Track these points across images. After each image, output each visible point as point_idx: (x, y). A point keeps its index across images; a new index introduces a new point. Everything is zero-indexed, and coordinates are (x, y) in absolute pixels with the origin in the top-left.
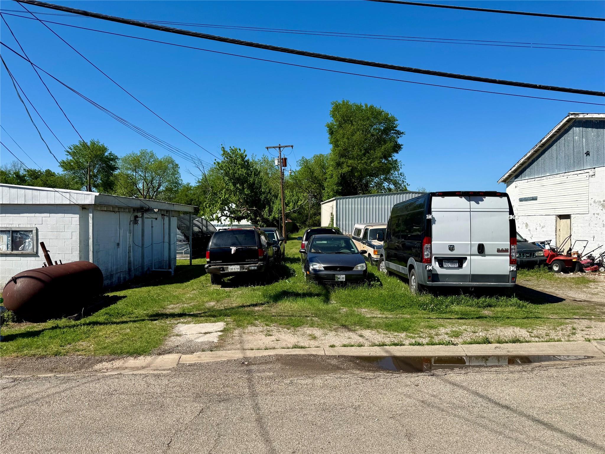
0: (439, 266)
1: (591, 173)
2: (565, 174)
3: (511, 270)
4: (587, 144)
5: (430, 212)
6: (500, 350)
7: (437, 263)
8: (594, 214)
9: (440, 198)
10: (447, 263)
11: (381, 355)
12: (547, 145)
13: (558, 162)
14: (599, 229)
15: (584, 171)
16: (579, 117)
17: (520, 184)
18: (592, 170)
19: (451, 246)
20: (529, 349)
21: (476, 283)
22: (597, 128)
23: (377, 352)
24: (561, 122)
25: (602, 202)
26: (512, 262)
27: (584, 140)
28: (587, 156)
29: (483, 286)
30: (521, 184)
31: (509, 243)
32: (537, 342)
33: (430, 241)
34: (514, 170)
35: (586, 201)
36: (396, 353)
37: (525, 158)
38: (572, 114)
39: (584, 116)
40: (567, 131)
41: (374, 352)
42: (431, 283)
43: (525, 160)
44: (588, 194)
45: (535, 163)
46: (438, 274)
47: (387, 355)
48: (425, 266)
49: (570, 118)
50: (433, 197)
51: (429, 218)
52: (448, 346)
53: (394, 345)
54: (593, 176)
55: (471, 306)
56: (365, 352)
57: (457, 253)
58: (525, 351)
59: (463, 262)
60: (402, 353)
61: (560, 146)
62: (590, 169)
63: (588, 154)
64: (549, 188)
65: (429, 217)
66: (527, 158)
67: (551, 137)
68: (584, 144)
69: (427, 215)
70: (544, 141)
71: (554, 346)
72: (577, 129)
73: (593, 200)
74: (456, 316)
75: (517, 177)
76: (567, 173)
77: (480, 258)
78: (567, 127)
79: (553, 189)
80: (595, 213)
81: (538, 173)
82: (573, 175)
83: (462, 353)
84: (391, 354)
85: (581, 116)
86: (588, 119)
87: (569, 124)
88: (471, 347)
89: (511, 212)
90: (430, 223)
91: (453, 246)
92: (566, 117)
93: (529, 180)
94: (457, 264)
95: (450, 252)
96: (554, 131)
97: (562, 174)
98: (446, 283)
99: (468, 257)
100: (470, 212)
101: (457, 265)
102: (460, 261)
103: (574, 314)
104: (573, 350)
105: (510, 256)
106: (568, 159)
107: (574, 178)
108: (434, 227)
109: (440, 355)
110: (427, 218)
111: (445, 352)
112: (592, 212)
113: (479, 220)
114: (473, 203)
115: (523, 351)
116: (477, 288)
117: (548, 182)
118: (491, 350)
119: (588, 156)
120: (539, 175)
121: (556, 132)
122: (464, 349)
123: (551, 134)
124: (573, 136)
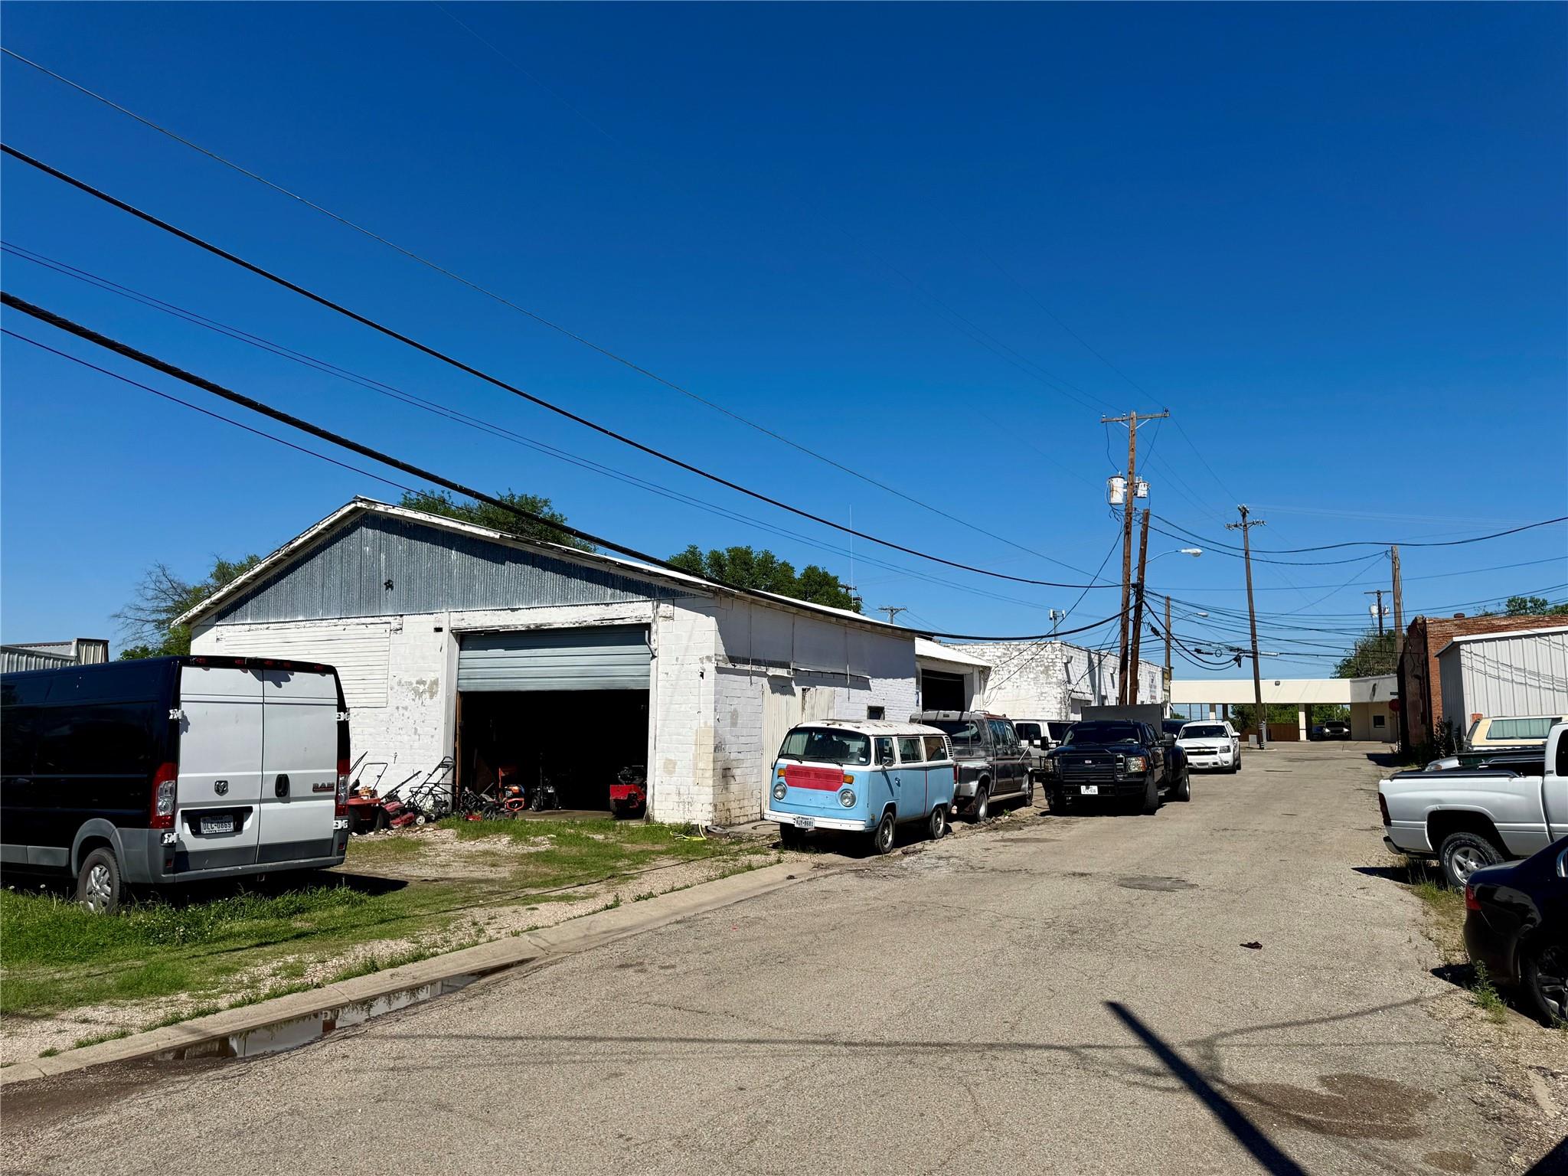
0: (192, 831)
1: (395, 624)
2: (341, 621)
3: (339, 827)
4: (389, 566)
5: (177, 704)
6: (400, 978)
7: (186, 825)
8: (398, 708)
9: (200, 670)
10: (209, 825)
11: (184, 1042)
12: (301, 554)
13: (326, 593)
14: (406, 738)
15: (381, 618)
16: (376, 509)
17: (228, 634)
18: (396, 619)
19: (221, 782)
20: (444, 967)
21: (270, 864)
22: (410, 538)
23: (174, 1037)
24: (338, 511)
25: (415, 685)
26: (340, 812)
27: (383, 556)
28: (387, 589)
29: (284, 869)
30: (231, 634)
31: (336, 771)
32: (447, 952)
33: (173, 775)
34: (218, 599)
35: (382, 681)
36: (213, 1029)
37: (248, 575)
38: (362, 500)
39: (387, 509)
40: (347, 532)
41: (163, 1039)
42: (172, 875)
43: (249, 578)
44: (386, 667)
45: (271, 590)
46: (186, 853)
47: (199, 1038)
48: (160, 835)
49: (356, 507)
50: (183, 668)
51: (175, 717)
52: (309, 992)
53: (200, 1015)
54: (398, 632)
55: (262, 917)
56: (142, 1045)
57: (233, 798)
58: (440, 971)
59: (245, 816)
60: (226, 1026)
61: (330, 561)
62: (394, 616)
63: (389, 585)
64: (301, 648)
65: (174, 714)
66: (254, 576)
67: (313, 539)
68: (383, 565)
69: (171, 711)
70: (296, 544)
71: (475, 952)
72: (370, 531)
73: (397, 679)
74: (249, 943)
75: (222, 616)
76: (344, 620)
77: (279, 806)
78: (347, 523)
79: (312, 652)
80: (400, 706)
81: (278, 613)
82: (358, 624)
83: (339, 998)
84: (205, 1034)
85: (381, 508)
86: (393, 517)
87: (353, 519)
88: (350, 984)
89: (342, 707)
90: (175, 729)
91: (226, 782)
92: (349, 504)
93: (253, 627)
94: (232, 824)
95: (218, 798)
96: (320, 527)
97: (332, 621)
98: (204, 871)
99: (255, 807)
100: (263, 704)
101: (232, 827)
102: (238, 816)
103: (451, 901)
104: (503, 955)
105: (337, 798)
106: (348, 590)
107: (359, 632)
108: (184, 738)
109: (304, 1012)
110: (171, 717)
111: (310, 1004)
112: (393, 703)
113: (280, 722)
114: (269, 684)
115: (436, 972)
116: (272, 875)
117: (300, 635)
118: (386, 982)
119: (390, 589)
120: (279, 616)
121: (324, 529)
122: (341, 990)
123: (314, 532)
124: (359, 544)
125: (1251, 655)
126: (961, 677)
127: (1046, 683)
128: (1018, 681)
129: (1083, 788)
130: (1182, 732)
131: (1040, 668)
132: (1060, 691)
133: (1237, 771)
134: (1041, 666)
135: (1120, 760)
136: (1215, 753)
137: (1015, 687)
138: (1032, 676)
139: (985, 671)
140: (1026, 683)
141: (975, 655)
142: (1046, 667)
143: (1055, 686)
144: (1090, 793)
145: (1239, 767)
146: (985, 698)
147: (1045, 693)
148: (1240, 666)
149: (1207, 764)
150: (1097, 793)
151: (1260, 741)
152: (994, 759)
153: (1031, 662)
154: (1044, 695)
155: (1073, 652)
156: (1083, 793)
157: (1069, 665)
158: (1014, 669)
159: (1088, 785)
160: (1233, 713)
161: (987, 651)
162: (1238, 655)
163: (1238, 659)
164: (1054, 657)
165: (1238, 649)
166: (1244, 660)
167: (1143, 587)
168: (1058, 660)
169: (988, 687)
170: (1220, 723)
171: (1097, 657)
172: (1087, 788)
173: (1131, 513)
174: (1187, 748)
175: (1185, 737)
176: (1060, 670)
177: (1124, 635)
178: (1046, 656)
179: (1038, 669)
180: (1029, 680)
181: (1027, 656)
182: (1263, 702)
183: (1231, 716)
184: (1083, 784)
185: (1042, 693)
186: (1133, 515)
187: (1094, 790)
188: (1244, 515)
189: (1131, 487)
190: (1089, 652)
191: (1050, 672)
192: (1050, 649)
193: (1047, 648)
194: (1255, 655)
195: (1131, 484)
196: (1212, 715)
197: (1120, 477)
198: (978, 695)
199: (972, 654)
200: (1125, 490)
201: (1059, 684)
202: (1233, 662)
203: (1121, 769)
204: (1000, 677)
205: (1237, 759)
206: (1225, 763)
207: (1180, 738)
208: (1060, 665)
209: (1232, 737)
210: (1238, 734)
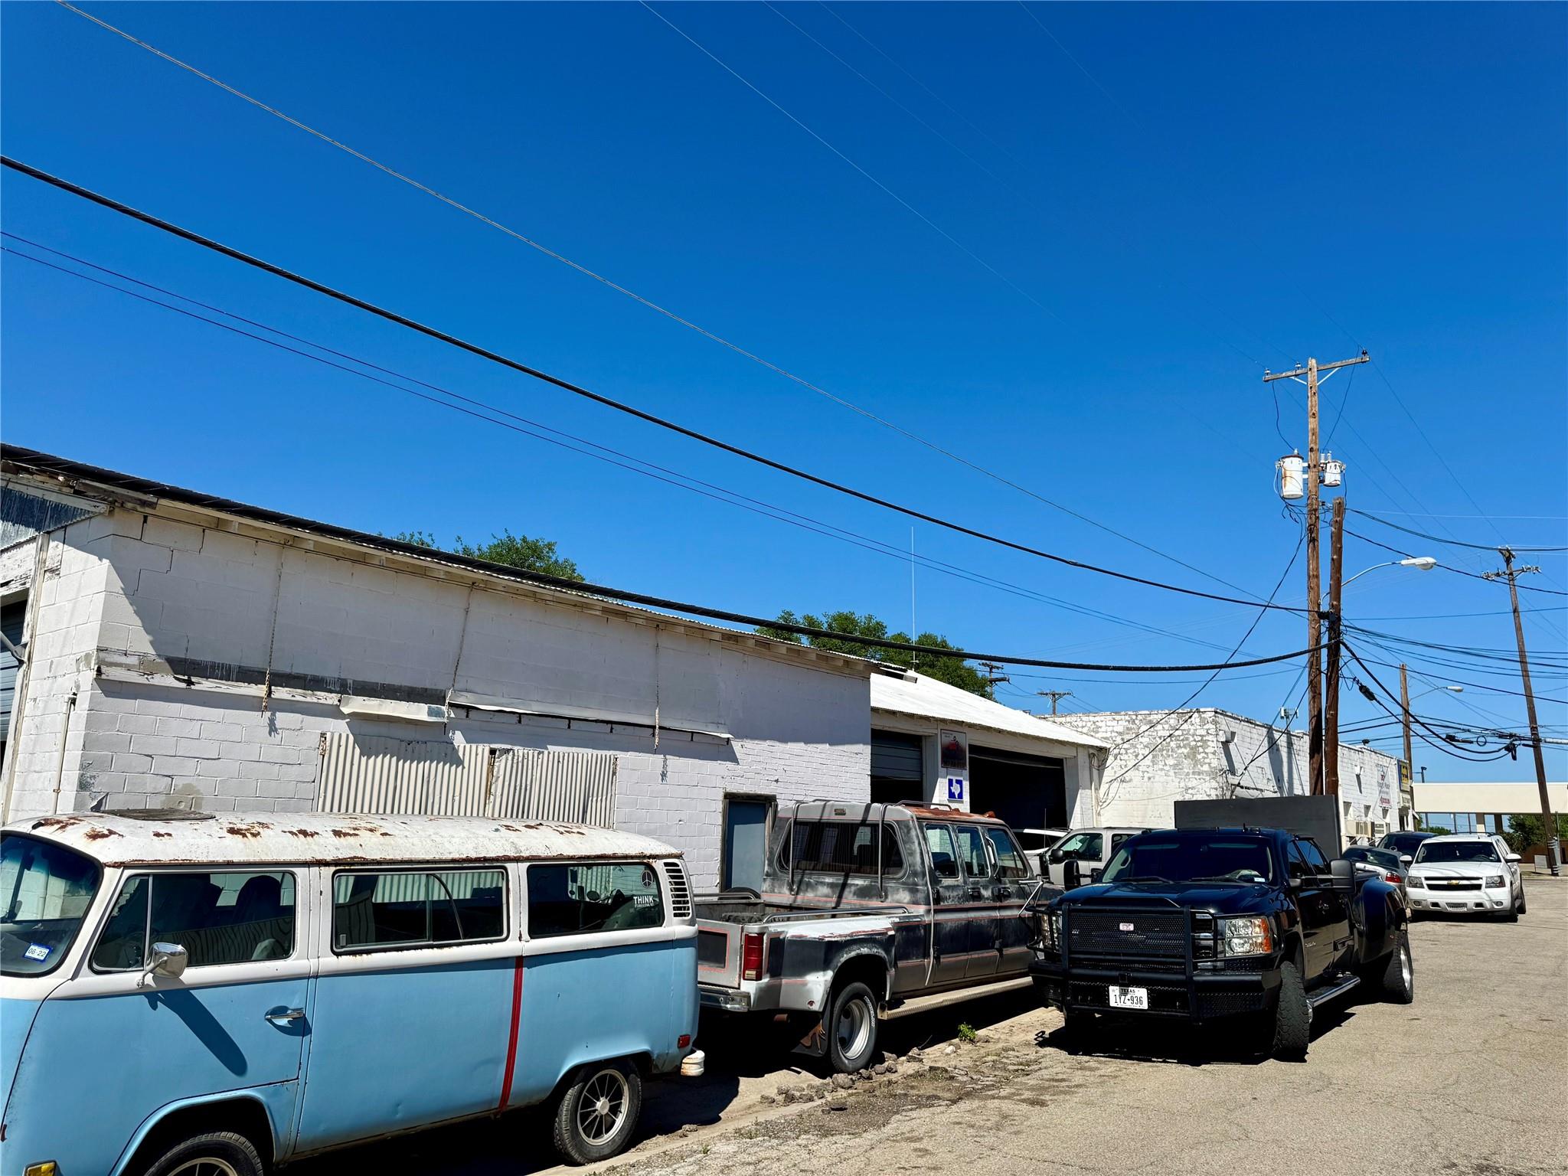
125: (1531, 743)
126: (1059, 762)
127: (1194, 773)
128: (1151, 769)
129: (1114, 991)
130: (1420, 852)
131: (1183, 750)
132: (1216, 785)
133: (1520, 916)
134: (1185, 747)
135: (1205, 925)
136: (1478, 887)
137: (1146, 779)
138: (1171, 761)
139: (1099, 755)
140: (1163, 773)
141: (1085, 730)
142: (1192, 749)
143: (1208, 778)
144: (1128, 1005)
145: (1522, 910)
146: (1102, 796)
147: (1192, 788)
148: (1514, 758)
149: (1464, 905)
150: (1145, 1006)
151: (1551, 864)
152: (929, 911)
153: (1168, 740)
154: (1190, 791)
155: (1240, 728)
156: (1112, 1004)
157: (1232, 746)
158: (1143, 751)
159: (1125, 983)
160: (1511, 826)
161: (1103, 724)
162: (1511, 743)
163: (1511, 749)
164: (1204, 732)
165: (1511, 736)
166: (1520, 750)
167: (1339, 619)
168: (1210, 738)
169: (1105, 779)
170: (1485, 839)
171: (1284, 738)
172: (1124, 993)
173: (1316, 510)
174: (1427, 879)
175: (1426, 859)
176: (1214, 753)
177: (1314, 697)
178: (1192, 732)
179: (1180, 751)
180: (1167, 768)
181: (1162, 731)
182: (1552, 811)
183: (1506, 828)
184: (1115, 982)
185: (1187, 789)
186: (1320, 511)
187: (1138, 998)
188: (1508, 561)
189: (1315, 470)
190: (1270, 729)
191: (1199, 757)
192: (1198, 720)
193: (1192, 719)
194: (1536, 743)
195: (1315, 466)
196: (1480, 828)
197: (1295, 456)
198: (1088, 791)
199: (1080, 730)
200: (1306, 476)
201: (1214, 774)
202: (1504, 752)
203: (1208, 947)
204: (1123, 762)
205: (1518, 897)
206: (1497, 903)
207: (1417, 862)
208: (1214, 745)
209: (1507, 861)
210: (1517, 856)
